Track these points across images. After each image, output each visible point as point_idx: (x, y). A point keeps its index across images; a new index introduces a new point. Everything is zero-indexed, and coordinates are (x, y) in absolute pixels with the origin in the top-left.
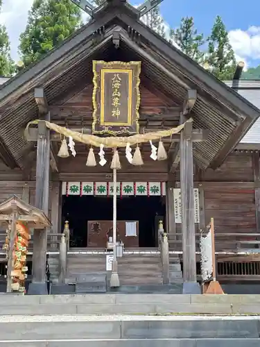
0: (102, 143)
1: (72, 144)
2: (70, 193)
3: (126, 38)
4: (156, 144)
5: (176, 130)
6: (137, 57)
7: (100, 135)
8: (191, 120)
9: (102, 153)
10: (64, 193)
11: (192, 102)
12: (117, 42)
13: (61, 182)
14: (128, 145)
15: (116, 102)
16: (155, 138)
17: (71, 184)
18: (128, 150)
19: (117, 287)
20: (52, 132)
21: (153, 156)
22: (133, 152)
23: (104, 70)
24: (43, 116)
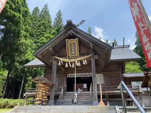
0: (69, 61)
1: (62, 62)
2: (69, 77)
3: (73, 33)
4: (84, 60)
5: (89, 56)
6: (77, 37)
7: (69, 59)
8: (94, 53)
9: (70, 64)
10: (68, 77)
11: (92, 47)
12: (71, 34)
13: (67, 74)
14: (76, 61)
15: (73, 50)
16: (84, 58)
17: (69, 74)
18: (77, 62)
19: (76, 103)
20: (57, 59)
21: (84, 64)
22: (78, 63)
23: (69, 42)
24: (55, 55)
